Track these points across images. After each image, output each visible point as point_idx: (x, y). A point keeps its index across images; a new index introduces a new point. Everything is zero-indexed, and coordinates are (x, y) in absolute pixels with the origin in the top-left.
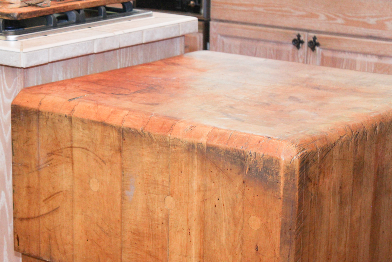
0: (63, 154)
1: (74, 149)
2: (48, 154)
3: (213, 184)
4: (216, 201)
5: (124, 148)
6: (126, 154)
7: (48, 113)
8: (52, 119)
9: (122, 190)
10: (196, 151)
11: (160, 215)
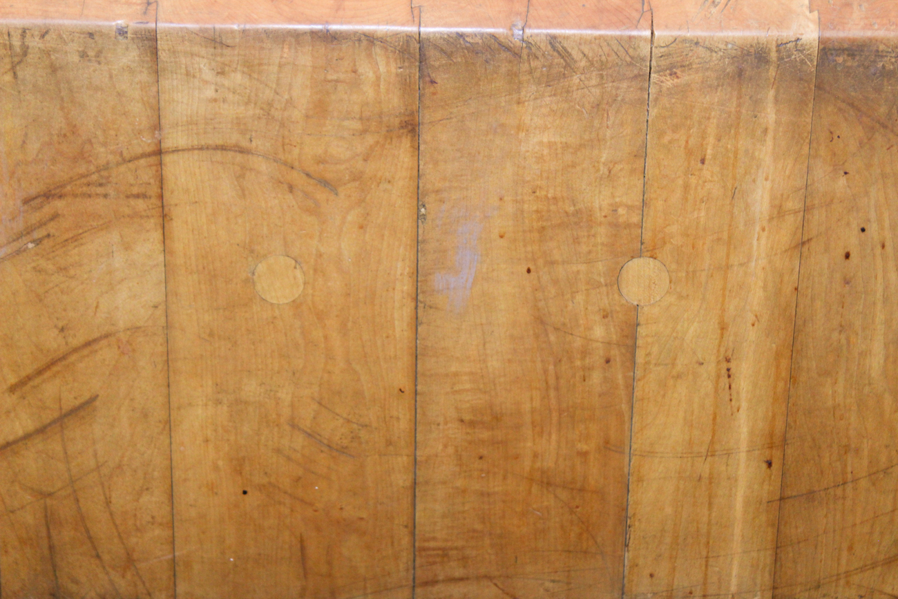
0: (110, 190)
1: (167, 159)
2: (26, 201)
3: (842, 181)
4: (851, 239)
5: (427, 116)
6: (437, 136)
8: (47, 53)
9: (418, 276)
10: (772, 72)
11: (599, 332)
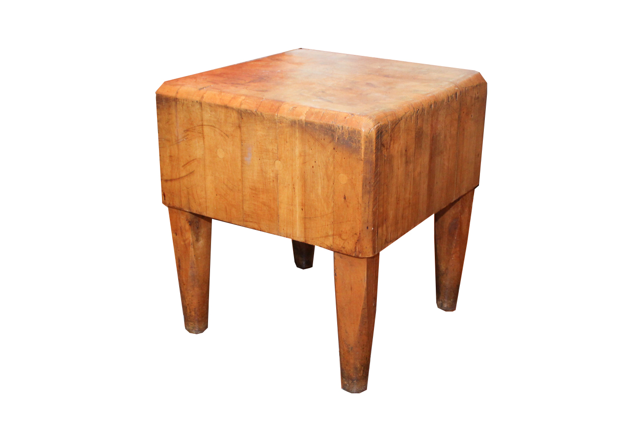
0: (196, 131)
1: (204, 127)
2: (184, 131)
3: (311, 151)
4: (313, 164)
5: (242, 125)
6: (244, 129)
7: (184, 100)
8: (187, 104)
9: (242, 156)
10: (297, 126)
11: (271, 175)
